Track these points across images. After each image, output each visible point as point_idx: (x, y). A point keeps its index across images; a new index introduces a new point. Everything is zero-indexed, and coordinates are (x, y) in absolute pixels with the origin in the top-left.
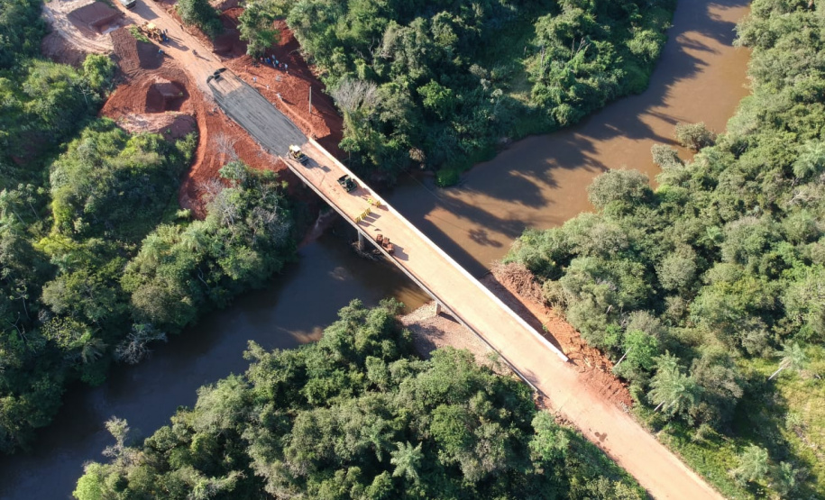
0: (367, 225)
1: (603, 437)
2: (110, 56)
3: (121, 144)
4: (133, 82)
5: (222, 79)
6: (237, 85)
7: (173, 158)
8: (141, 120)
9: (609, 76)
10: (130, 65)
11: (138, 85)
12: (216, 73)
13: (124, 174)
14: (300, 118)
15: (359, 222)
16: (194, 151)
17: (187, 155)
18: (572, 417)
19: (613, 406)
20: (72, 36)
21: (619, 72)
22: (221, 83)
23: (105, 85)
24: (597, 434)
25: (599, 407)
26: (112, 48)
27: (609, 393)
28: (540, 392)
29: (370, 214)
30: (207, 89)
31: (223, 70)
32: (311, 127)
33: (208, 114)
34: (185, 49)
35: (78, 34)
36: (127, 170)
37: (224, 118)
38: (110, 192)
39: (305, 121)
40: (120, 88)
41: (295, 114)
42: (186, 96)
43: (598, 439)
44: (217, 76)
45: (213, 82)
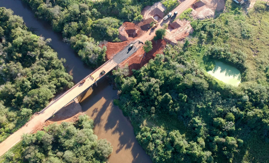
0: (90, 78)
1: (27, 126)
2: (143, 19)
3: (115, 27)
4: (136, 26)
5: (139, 44)
6: (137, 47)
7: (113, 38)
8: (123, 30)
9: (156, 155)
10: (141, 24)
11: (135, 27)
12: (141, 42)
13: (106, 29)
14: (126, 62)
15: (91, 76)
16: (116, 42)
17: (114, 41)
18: (33, 120)
19: (33, 129)
20: (149, 11)
21: (158, 159)
22: (138, 44)
23: (134, 21)
24: (28, 125)
25: (34, 126)
26: (146, 19)
27: (36, 129)
28: (39, 113)
29: (93, 78)
30: (135, 41)
31: (143, 43)
32: (123, 64)
33: (126, 43)
34: (150, 34)
35: (150, 12)
36: (106, 30)
37: (125, 46)
38: (101, 28)
39: (125, 63)
40: (134, 24)
41: (127, 61)
42: (133, 37)
43: (27, 125)
44: (140, 42)
45: (138, 42)
